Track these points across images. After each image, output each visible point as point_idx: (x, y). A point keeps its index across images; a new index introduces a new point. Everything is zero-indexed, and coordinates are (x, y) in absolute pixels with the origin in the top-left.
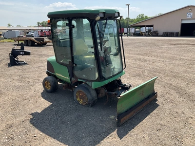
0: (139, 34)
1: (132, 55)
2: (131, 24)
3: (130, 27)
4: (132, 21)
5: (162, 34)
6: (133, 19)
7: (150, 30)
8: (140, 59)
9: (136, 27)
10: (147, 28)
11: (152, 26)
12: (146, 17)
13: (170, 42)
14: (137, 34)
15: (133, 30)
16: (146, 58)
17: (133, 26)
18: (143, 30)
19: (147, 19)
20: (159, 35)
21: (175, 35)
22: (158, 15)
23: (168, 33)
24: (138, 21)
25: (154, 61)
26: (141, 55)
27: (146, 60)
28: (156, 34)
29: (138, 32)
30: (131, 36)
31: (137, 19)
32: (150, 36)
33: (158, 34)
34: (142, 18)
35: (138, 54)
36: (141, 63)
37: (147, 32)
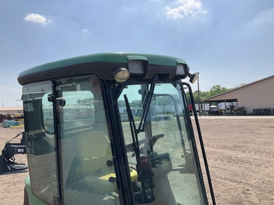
0: (218, 113)
1: (213, 149)
2: (203, 99)
3: (201, 103)
4: (204, 94)
5: (251, 111)
6: (204, 93)
7: (232, 107)
8: (230, 158)
9: (210, 102)
10: (227, 104)
11: (235, 100)
12: (223, 88)
13: (269, 124)
14: (214, 112)
15: (207, 107)
16: (241, 155)
17: (206, 102)
18: (222, 106)
19: (225, 92)
20: (247, 112)
21: (272, 113)
22: (240, 86)
23: (260, 110)
24: (213, 94)
25: (259, 162)
26: (230, 149)
27: (242, 161)
28: (242, 112)
29: (215, 110)
30: (205, 115)
31: (212, 91)
32: (233, 115)
33: (245, 111)
34: (218, 91)
35: (225, 147)
36: (235, 168)
37: (228, 109)
